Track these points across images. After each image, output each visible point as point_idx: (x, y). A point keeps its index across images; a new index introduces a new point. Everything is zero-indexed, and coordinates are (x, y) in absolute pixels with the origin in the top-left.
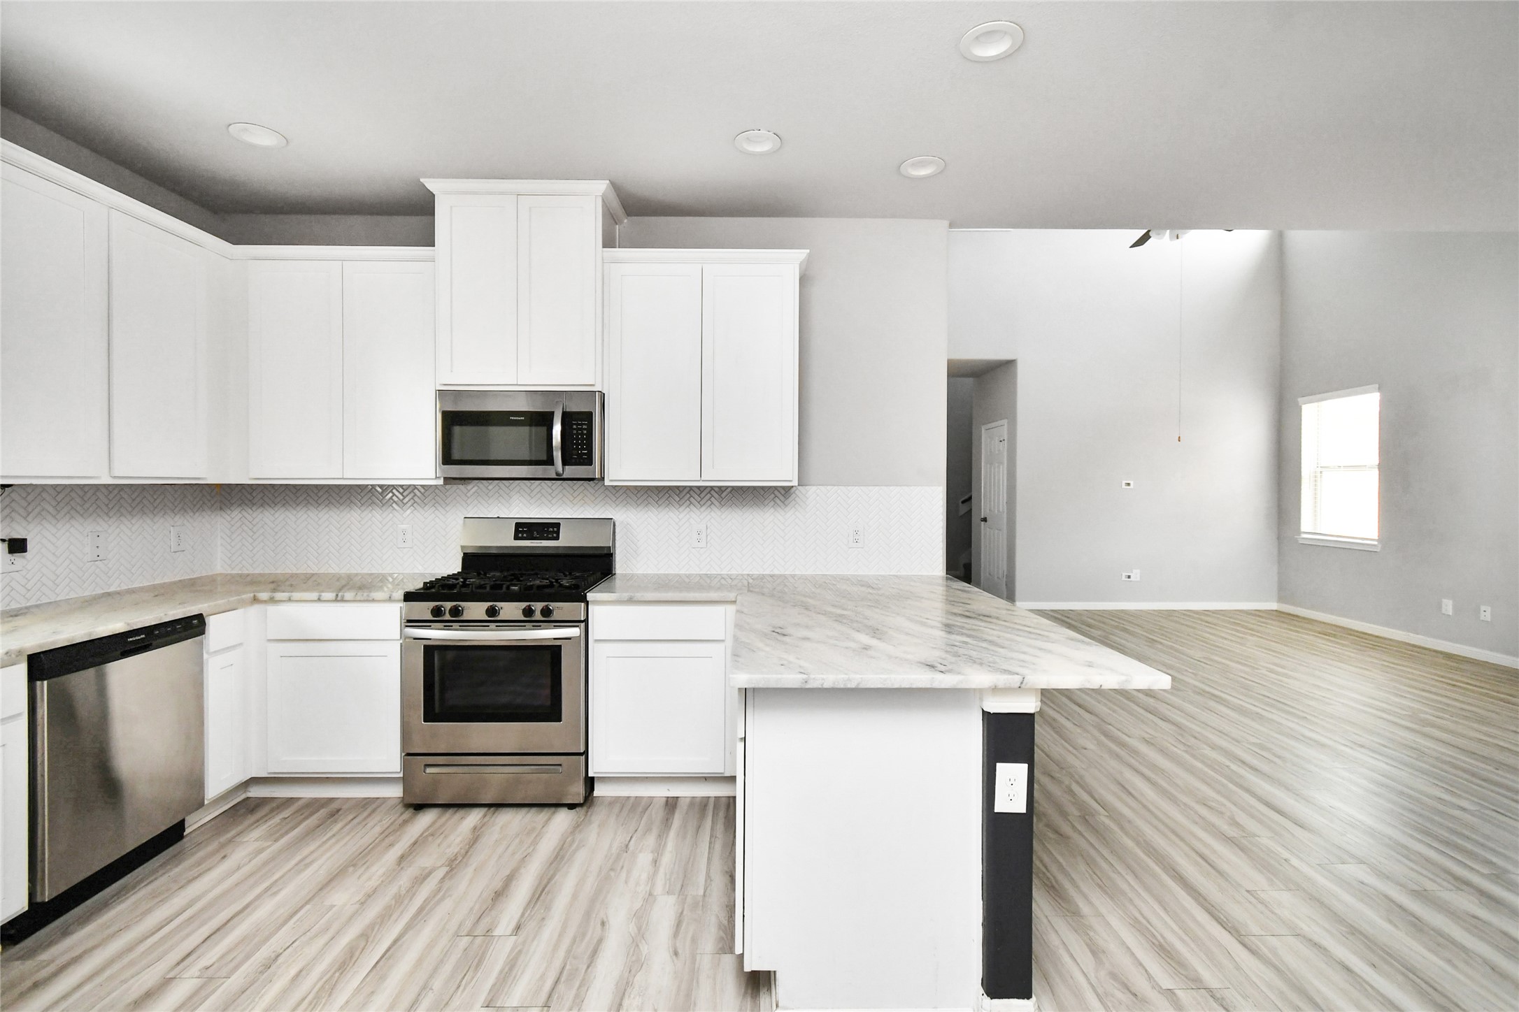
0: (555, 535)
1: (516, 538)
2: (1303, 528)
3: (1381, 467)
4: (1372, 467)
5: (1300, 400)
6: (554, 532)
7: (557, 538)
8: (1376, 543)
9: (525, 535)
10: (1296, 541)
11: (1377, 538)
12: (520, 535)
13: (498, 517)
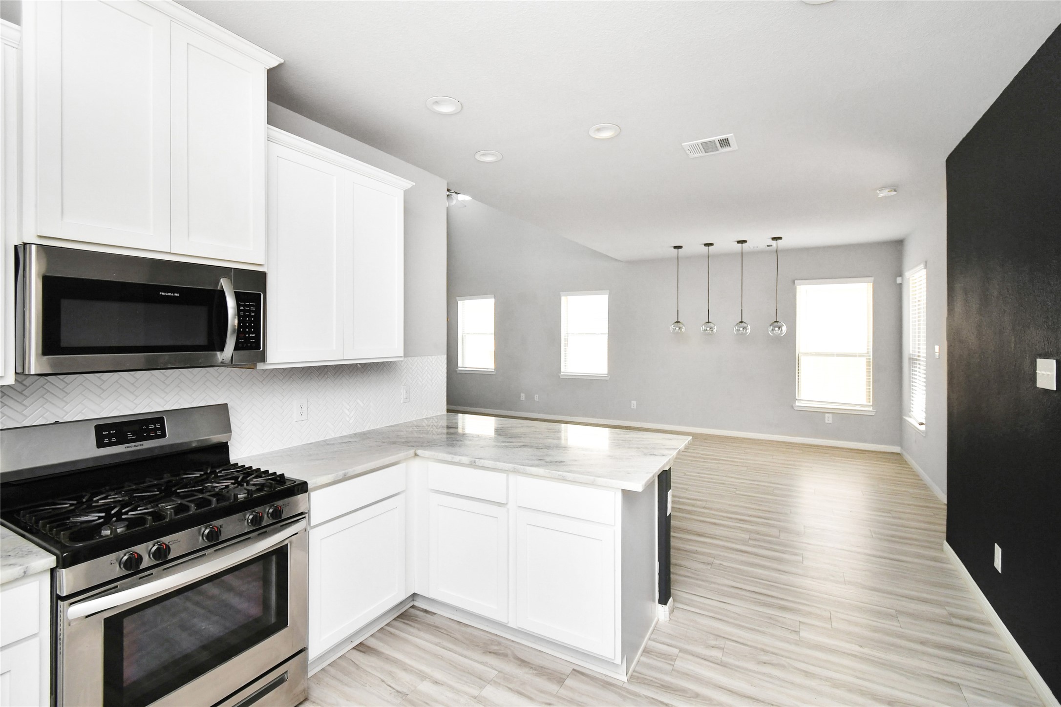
0: (159, 433)
1: (100, 444)
2: (459, 366)
3: (496, 334)
4: (491, 334)
5: (457, 298)
6: (156, 429)
7: (163, 435)
8: (493, 370)
9: (114, 440)
10: (456, 371)
11: (494, 368)
12: (106, 441)
13: (57, 422)
